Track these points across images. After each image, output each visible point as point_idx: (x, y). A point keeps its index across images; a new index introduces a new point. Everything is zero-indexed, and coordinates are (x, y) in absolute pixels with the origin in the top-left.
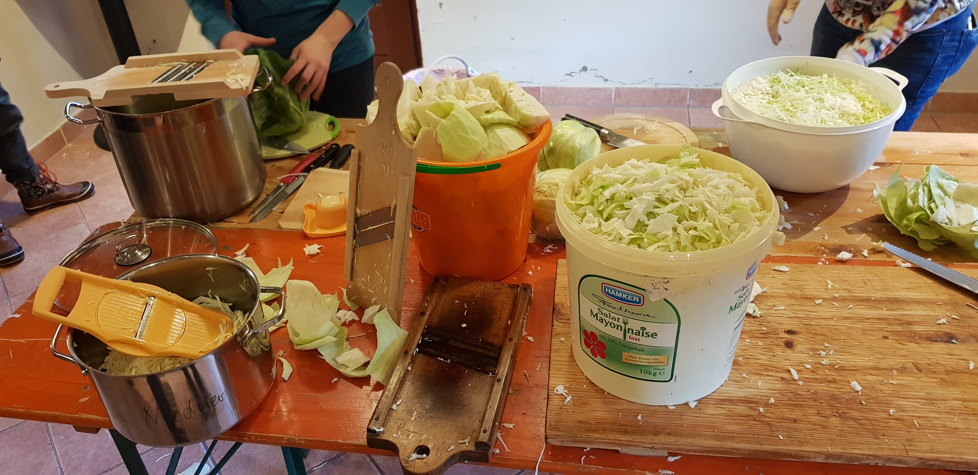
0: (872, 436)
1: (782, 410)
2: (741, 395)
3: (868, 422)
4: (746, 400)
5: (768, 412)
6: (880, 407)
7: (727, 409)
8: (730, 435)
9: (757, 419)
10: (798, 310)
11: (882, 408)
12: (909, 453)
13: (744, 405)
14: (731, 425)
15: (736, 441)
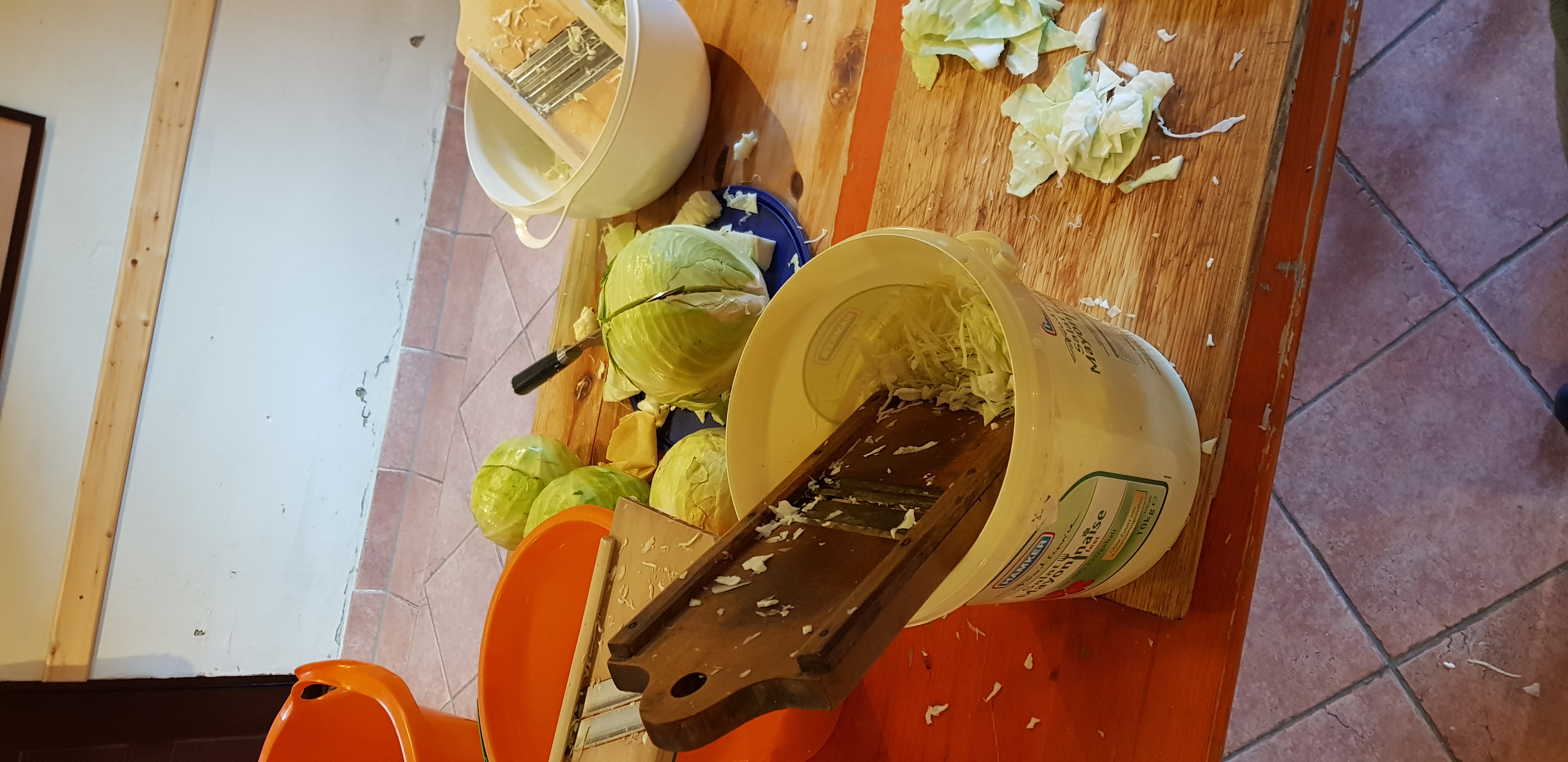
0: (1245, 88)
1: (1175, 217)
2: (1135, 275)
3: (1217, 88)
4: (1148, 270)
5: (1175, 240)
6: (1190, 62)
7: (1161, 305)
8: (1213, 312)
9: (1187, 262)
10: (981, 143)
11: (1193, 60)
12: (1286, 38)
13: (1157, 275)
14: (1193, 307)
15: (1227, 304)
